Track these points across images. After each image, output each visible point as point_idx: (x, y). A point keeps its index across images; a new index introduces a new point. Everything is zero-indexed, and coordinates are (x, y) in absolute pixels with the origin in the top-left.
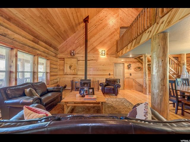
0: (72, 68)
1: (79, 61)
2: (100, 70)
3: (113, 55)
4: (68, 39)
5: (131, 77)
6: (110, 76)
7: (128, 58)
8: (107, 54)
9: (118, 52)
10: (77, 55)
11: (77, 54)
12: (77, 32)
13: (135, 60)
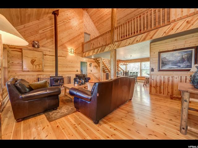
0: (35, 63)
1: (45, 55)
2: (69, 67)
3: (79, 55)
4: (27, 25)
5: (92, 73)
6: (78, 72)
7: (91, 58)
8: (75, 53)
9: (83, 53)
10: (41, 48)
11: (43, 46)
12: (41, 20)
13: (94, 61)
